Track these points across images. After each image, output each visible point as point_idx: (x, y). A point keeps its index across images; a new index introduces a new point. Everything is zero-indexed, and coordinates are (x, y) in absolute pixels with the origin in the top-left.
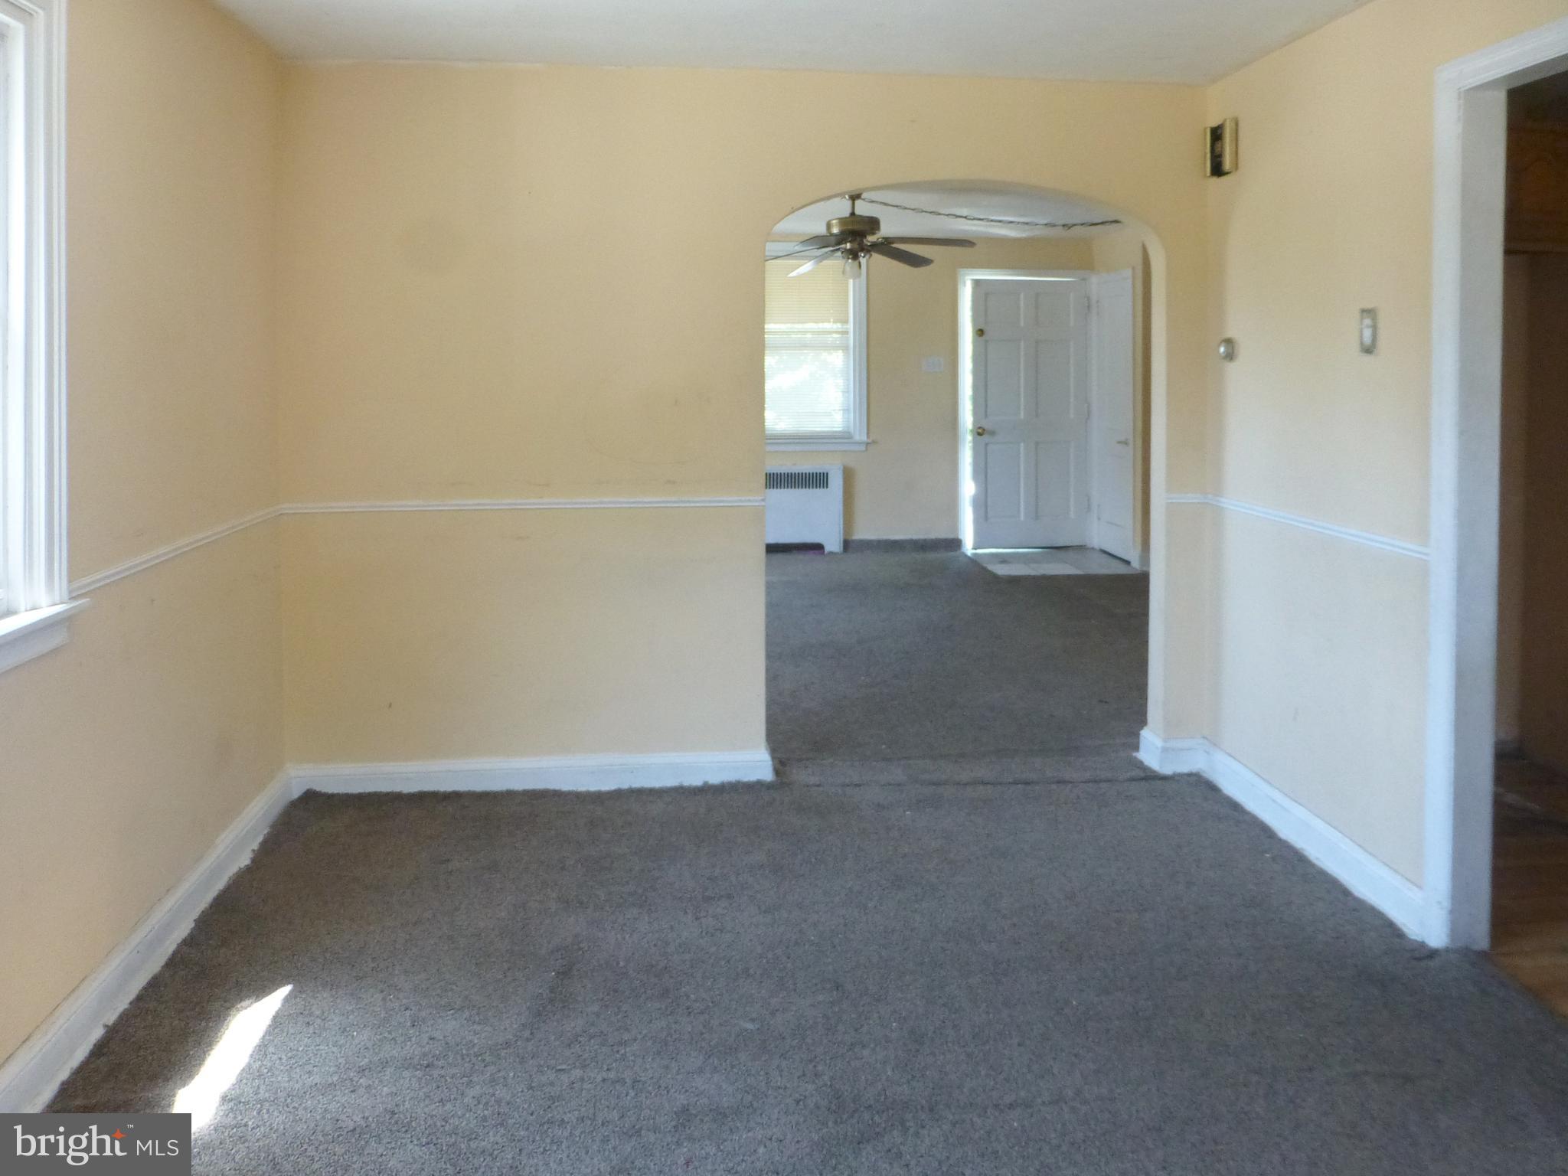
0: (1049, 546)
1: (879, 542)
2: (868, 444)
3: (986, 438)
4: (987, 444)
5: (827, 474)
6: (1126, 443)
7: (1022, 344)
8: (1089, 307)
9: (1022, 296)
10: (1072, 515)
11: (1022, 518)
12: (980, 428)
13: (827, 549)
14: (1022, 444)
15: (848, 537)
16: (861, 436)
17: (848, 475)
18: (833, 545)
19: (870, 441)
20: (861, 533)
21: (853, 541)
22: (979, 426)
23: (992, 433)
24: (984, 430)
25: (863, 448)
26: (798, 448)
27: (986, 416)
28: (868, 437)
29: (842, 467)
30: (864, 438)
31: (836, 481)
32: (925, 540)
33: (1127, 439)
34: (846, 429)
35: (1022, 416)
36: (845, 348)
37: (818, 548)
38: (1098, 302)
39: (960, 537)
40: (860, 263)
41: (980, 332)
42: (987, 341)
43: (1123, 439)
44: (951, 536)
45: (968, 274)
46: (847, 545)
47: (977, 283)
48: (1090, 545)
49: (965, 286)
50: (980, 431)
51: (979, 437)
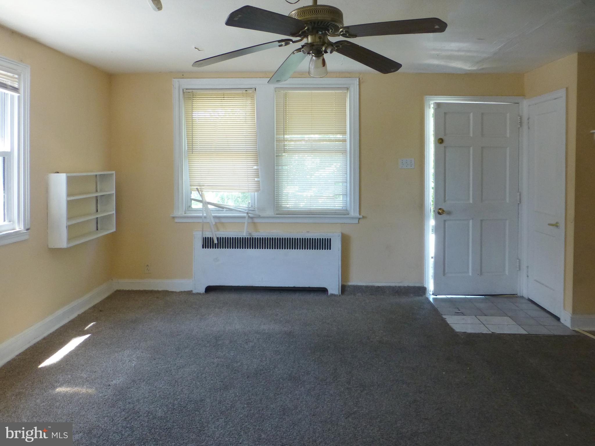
0: (489, 294)
1: (367, 287)
2: (359, 219)
3: (444, 217)
4: (445, 221)
5: (330, 239)
6: (556, 225)
7: (471, 148)
8: (521, 123)
9: (471, 115)
10: (507, 273)
11: (470, 274)
12: (440, 209)
13: (330, 292)
14: (471, 221)
15: (345, 284)
16: (354, 213)
17: (345, 240)
18: (334, 289)
19: (361, 217)
20: (355, 281)
21: (349, 286)
22: (440, 207)
23: (449, 213)
24: (443, 211)
25: (356, 221)
26: (311, 221)
27: (445, 201)
28: (360, 214)
29: (341, 235)
30: (357, 215)
31: (337, 244)
32: (400, 287)
33: (557, 223)
34: (344, 208)
35: (471, 202)
36: (344, 152)
37: (324, 290)
38: (528, 119)
39: (426, 286)
40: (324, 60)
41: (440, 141)
42: (445, 147)
43: (554, 222)
44: (417, 285)
45: (433, 100)
46: (344, 288)
47: (438, 106)
48: (519, 295)
49: (430, 108)
50: (440, 211)
51: (439, 216)
